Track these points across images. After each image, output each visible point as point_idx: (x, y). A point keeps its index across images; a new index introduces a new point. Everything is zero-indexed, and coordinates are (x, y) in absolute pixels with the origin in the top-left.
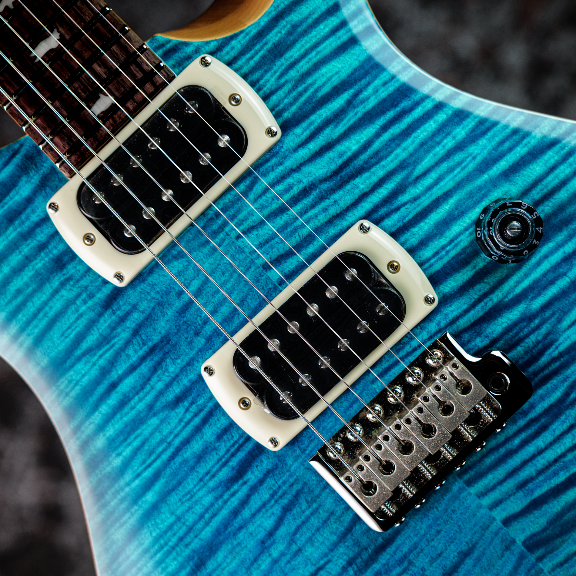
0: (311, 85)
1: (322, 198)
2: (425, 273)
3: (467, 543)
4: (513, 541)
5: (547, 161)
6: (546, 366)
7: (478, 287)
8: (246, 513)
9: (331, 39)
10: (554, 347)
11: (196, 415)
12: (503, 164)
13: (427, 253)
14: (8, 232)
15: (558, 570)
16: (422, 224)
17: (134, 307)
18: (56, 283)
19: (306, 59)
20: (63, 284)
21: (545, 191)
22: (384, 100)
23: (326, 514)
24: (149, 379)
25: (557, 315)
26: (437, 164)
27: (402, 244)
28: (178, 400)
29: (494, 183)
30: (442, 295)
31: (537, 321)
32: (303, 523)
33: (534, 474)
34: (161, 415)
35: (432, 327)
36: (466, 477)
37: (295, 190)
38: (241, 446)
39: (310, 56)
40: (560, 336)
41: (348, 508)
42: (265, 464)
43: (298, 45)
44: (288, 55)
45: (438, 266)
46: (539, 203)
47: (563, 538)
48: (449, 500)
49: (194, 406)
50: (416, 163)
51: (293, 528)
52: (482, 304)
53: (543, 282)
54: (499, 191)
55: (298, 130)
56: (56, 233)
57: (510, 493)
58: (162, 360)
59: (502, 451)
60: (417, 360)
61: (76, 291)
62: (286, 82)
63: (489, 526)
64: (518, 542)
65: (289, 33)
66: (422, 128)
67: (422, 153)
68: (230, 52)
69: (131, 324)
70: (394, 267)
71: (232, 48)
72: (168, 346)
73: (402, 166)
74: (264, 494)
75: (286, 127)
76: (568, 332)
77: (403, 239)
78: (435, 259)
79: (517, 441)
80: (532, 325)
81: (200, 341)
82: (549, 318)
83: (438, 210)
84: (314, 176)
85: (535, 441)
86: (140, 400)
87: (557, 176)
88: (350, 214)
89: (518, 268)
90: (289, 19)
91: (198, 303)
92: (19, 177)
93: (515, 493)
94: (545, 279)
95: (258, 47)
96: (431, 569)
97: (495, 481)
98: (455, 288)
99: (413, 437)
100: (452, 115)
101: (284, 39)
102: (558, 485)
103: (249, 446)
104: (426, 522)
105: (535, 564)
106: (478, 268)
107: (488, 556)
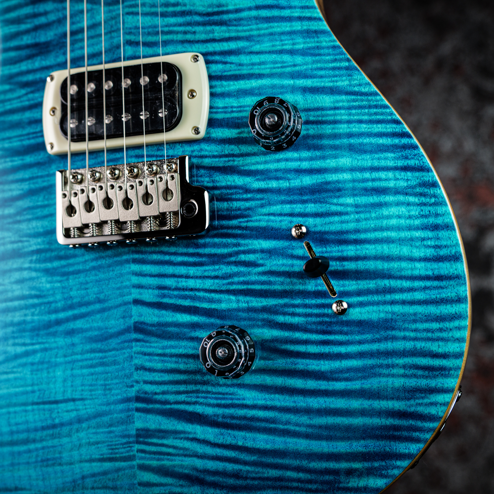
1: (189, 24)
2: (209, 115)
3: (105, 295)
4: (131, 316)
5: (337, 101)
6: (231, 228)
7: (233, 147)
8: (10, 177)
10: (246, 219)
11: (29, 100)
12: (309, 83)
13: (220, 103)
15: (141, 356)
16: (232, 83)
21: (320, 119)
24: (22, 61)
25: (264, 202)
26: (270, 52)
27: (211, 87)
28: (26, 85)
29: (294, 90)
30: (208, 136)
31: (249, 196)
32: (33, 208)
33: (173, 287)
34: (13, 87)
35: (188, 149)
36: (136, 256)
37: (179, 8)
38: (36, 137)
40: (255, 216)
42: (40, 157)
45: (220, 116)
46: (308, 123)
47: (159, 340)
48: (116, 262)
49: (31, 95)
50: (258, 42)
51: (26, 206)
52: (226, 159)
53: (272, 174)
54: (292, 96)
57: (152, 287)
58: (36, 55)
59: (167, 258)
63: (125, 296)
64: (132, 319)
66: (280, 24)
67: (266, 39)
69: (37, 22)
70: (193, 94)
72: (45, 49)
73: (248, 38)
74: (27, 174)
76: (262, 217)
77: (213, 83)
78: (222, 110)
79: (180, 259)
80: (245, 196)
82: (258, 199)
83: (247, 82)
84: (195, 8)
85: (190, 268)
86: (9, 69)
87: (335, 115)
88: (196, 45)
89: (264, 154)
93: (154, 289)
94: (275, 173)
96: (75, 292)
97: (148, 272)
98: (219, 137)
99: (116, 201)
100: (305, 30)
102: (181, 305)
103: (39, 140)
104: (94, 264)
105: (131, 341)
106: (242, 135)
107: (111, 313)
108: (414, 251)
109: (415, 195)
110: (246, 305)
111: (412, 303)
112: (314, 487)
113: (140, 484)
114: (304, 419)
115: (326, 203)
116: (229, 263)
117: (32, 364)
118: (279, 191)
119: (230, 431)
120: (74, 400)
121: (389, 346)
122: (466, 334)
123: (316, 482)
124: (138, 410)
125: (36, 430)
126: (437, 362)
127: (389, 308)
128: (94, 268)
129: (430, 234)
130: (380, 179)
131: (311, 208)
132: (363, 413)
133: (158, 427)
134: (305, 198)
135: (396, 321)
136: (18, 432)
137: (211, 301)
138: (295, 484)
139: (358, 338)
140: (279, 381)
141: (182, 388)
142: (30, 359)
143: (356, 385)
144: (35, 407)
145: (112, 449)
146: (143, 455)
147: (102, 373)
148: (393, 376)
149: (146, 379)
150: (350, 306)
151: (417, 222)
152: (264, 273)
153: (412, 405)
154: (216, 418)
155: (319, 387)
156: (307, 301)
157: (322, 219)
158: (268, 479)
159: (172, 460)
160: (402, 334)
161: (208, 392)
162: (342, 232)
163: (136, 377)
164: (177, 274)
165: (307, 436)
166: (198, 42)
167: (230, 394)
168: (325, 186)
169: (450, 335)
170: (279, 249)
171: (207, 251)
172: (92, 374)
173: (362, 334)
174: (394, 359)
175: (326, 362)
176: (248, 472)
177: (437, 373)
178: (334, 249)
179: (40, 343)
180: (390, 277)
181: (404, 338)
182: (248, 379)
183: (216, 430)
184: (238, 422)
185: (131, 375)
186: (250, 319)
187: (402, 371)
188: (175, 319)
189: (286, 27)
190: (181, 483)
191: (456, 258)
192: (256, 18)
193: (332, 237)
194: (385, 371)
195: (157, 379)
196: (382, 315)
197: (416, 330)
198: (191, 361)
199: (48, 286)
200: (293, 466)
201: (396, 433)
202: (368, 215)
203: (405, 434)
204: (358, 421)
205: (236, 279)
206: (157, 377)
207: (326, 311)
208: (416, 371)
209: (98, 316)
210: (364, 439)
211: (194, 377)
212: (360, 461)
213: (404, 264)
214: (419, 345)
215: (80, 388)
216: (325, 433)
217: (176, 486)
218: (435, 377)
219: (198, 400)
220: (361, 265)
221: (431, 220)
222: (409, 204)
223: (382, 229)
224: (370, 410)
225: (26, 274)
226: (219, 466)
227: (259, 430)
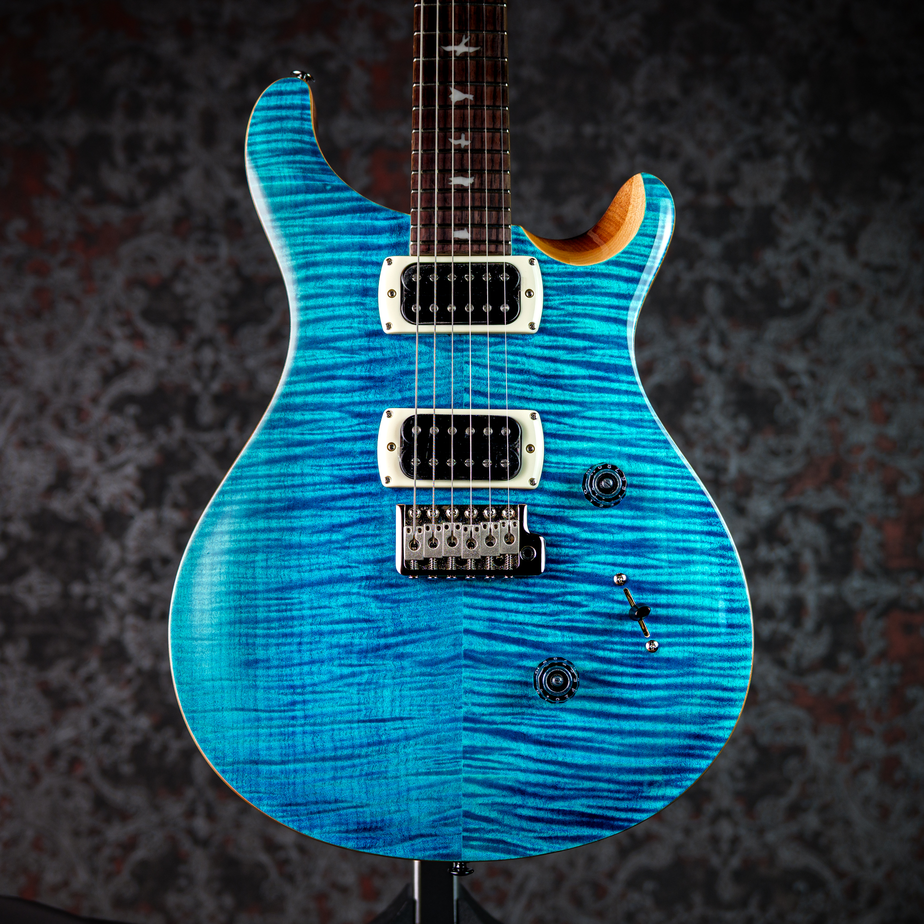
0: (574, 322)
1: (527, 382)
2: (543, 468)
3: (436, 623)
4: (461, 645)
5: (656, 470)
6: (560, 571)
7: (563, 499)
8: (339, 504)
9: (605, 309)
10: (573, 565)
11: (361, 431)
12: (633, 451)
13: (554, 458)
14: (354, 253)
15: (470, 680)
16: (565, 442)
17: (382, 349)
18: (354, 300)
19: (584, 307)
20: (357, 304)
21: (642, 483)
22: (603, 364)
23: (379, 542)
24: (355, 391)
25: (590, 551)
26: (601, 419)
27: (545, 443)
28: (358, 415)
29: (620, 455)
30: (541, 486)
31: (577, 544)
32: (363, 536)
33: (503, 620)
34: (343, 415)
35: (522, 497)
36: (468, 590)
37: (517, 366)
38: (369, 468)
39: (587, 308)
40: (582, 562)
41: (394, 549)
42: (372, 488)
43: (586, 297)
44: (576, 297)
45: (553, 470)
46: (632, 486)
47: (488, 667)
48: (448, 593)
49: (364, 426)
50: (590, 409)
51: (356, 533)
52: (558, 510)
53: (598, 528)
54: (619, 461)
55: (547, 338)
56: (378, 276)
57: (482, 618)
58: (370, 388)
59: (498, 593)
60: (499, 506)
61: (360, 313)
62: (563, 309)
63: (456, 625)
64: (463, 647)
65: (587, 287)
66: (609, 395)
67: (597, 407)
68: (548, 268)
69: (372, 355)
70: (530, 448)
71: (552, 268)
72: (380, 384)
73: (582, 404)
74: (358, 502)
75: (542, 331)
76: (587, 564)
77: (548, 440)
78: (555, 465)
79: (510, 595)
80: (573, 544)
81: (398, 396)
82: (584, 548)
83: (579, 443)
85: (519, 604)
86: (340, 397)
87: (654, 482)
88: (533, 403)
89: (592, 509)
90: (594, 280)
91: (416, 377)
92: (386, 231)
93: (484, 621)
94: (601, 527)
95: (565, 279)
96: (406, 619)
97: (480, 605)
98: (551, 489)
99: (460, 540)
100: (630, 403)
101: (582, 288)
102: (510, 637)
103: (373, 471)
104: (426, 594)
105: (460, 667)
106: (572, 490)
107: (441, 640)
108: (714, 603)
109: (717, 556)
110: (571, 640)
111: (710, 645)
112: (621, 796)
113: (464, 795)
114: (617, 739)
115: (645, 557)
116: (556, 603)
117: (359, 684)
118: (603, 543)
119: (551, 749)
120: (402, 719)
121: (690, 680)
122: (749, 672)
123: (623, 792)
124: (465, 729)
125: (361, 746)
126: (726, 695)
127: (691, 649)
128: (426, 598)
129: (727, 590)
130: (689, 541)
131: (631, 560)
132: (666, 734)
133: (485, 745)
134: (626, 551)
135: (697, 660)
136: (342, 748)
137: (539, 635)
138: (606, 794)
139: (665, 672)
140: (597, 706)
141: (508, 710)
142: (357, 680)
143: (661, 712)
144: (361, 724)
145: (439, 764)
146: (469, 769)
147: (431, 695)
148: (692, 704)
149: (475, 701)
150: (660, 645)
151: (717, 579)
152: (588, 613)
153: (705, 729)
154: (539, 737)
155: (631, 713)
156: (624, 640)
157: (640, 570)
158: (582, 789)
159: (496, 774)
160: (700, 670)
161: (533, 714)
162: (656, 583)
163: (464, 699)
164: (507, 608)
165: (619, 753)
166: (535, 400)
167: (553, 717)
168: (644, 543)
169: (738, 672)
170: (602, 593)
171: (537, 590)
172: (421, 696)
173: (670, 669)
174: (693, 691)
175: (638, 692)
176: (566, 783)
177: (726, 703)
178: (649, 597)
179: (367, 665)
180: (694, 623)
181: (703, 674)
182: (570, 704)
183: (539, 748)
184: (559, 741)
185: (460, 697)
186: (573, 652)
187: (699, 701)
188: (503, 649)
189: (615, 398)
190: (503, 794)
191: (745, 611)
192: (589, 387)
193: (648, 586)
194: (686, 701)
195: (485, 701)
196: (686, 655)
197: (711, 668)
198: (518, 686)
199: (378, 611)
200: (605, 778)
201: (691, 752)
202: (678, 570)
203: (697, 752)
204: (661, 741)
205: (562, 617)
206: (485, 700)
207: (640, 649)
208: (710, 701)
209: (429, 642)
210: (665, 756)
211: (520, 701)
212: (661, 774)
213: (705, 613)
214: (714, 680)
215: (408, 708)
216: (634, 751)
217: (499, 797)
218: (724, 706)
219: (523, 721)
220: (671, 612)
221: (728, 578)
222: (711, 564)
223: (689, 583)
224: (671, 733)
225: (354, 599)
226: (540, 778)
227: (577, 748)
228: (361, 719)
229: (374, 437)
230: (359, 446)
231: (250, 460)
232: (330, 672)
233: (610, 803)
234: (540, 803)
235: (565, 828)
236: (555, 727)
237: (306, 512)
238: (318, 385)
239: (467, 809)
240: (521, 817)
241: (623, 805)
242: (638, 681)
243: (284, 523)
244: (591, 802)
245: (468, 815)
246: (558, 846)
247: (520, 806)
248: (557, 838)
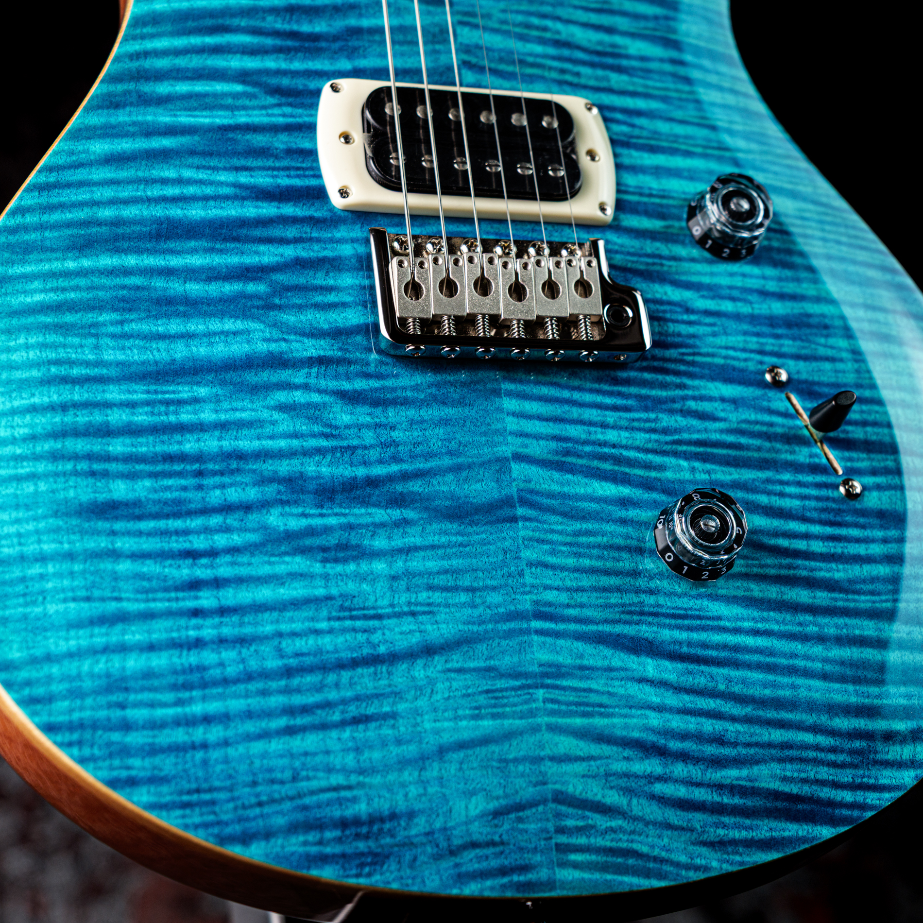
1: (568, 60)
2: (617, 193)
3: (460, 443)
4: (511, 481)
5: (803, 210)
6: (670, 360)
7: (658, 244)
8: (257, 233)
10: (691, 351)
13: (631, 180)
15: (535, 544)
16: (645, 155)
21: (784, 228)
24: (266, 52)
25: (716, 329)
27: (615, 155)
28: (277, 91)
30: (616, 223)
31: (692, 318)
32: (306, 288)
33: (582, 440)
34: (249, 89)
36: (510, 387)
37: (549, 35)
38: (305, 176)
40: (705, 347)
42: (313, 209)
45: (634, 198)
47: (565, 520)
48: (474, 391)
49: (289, 109)
50: (679, 107)
51: (291, 283)
52: (650, 261)
53: (724, 292)
57: (544, 436)
58: (297, 50)
59: (566, 394)
60: (552, 243)
63: (496, 446)
64: (514, 484)
70: (592, 155)
72: (312, 44)
74: (289, 232)
76: (715, 350)
77: (619, 150)
78: (635, 190)
79: (589, 398)
80: (685, 317)
81: (347, 65)
82: (706, 325)
83: (670, 158)
84: (575, 39)
85: (607, 413)
86: (240, 60)
87: (804, 227)
89: (709, 262)
93: (548, 440)
94: (728, 291)
96: (402, 434)
97: (536, 413)
98: (635, 227)
102: (598, 469)
103: (313, 182)
106: (670, 230)
107: (472, 472)
114: (818, 650)
115: (810, 342)
116: (672, 412)
117: (324, 549)
118: (737, 317)
119: (703, 668)
120: (413, 614)
123: (842, 751)
124: (539, 632)
130: (879, 322)
131: (788, 346)
134: (779, 331)
137: (648, 466)
138: (812, 754)
140: (772, 592)
141: (614, 598)
142: (318, 541)
144: (335, 624)
145: (496, 698)
146: (556, 707)
149: (549, 582)
150: (864, 488)
152: (730, 431)
154: (677, 647)
157: (808, 363)
158: (770, 745)
159: (607, 716)
162: (838, 385)
163: (529, 578)
164: (587, 420)
165: (825, 677)
166: (585, 87)
167: (696, 610)
168: (805, 319)
170: (748, 399)
171: (634, 390)
173: (888, 528)
175: (841, 567)
176: (738, 733)
179: (336, 515)
182: (724, 587)
183: (680, 666)
184: (714, 653)
185: (521, 574)
188: (589, 490)
190: (625, 754)
192: (673, 75)
193: (825, 390)
195: (568, 582)
199: (347, 419)
200: (807, 723)
205: (686, 437)
206: (568, 580)
207: (830, 493)
209: (449, 476)
210: (904, 684)
211: (632, 582)
212: (902, 719)
216: (849, 672)
217: (618, 760)
219: (643, 618)
225: (299, 396)
226: (692, 724)
227: (749, 666)
228: (334, 614)
229: (311, 128)
230: (281, 141)
231: (74, 158)
232: (264, 528)
233: (824, 773)
234: (695, 772)
235: (748, 822)
236: (704, 629)
237: (192, 244)
238: (196, 40)
239: (558, 787)
240: (663, 800)
241: (845, 776)
242: (837, 548)
243: (150, 261)
244: (790, 770)
245: (560, 798)
246: (738, 858)
247: (661, 779)
248: (734, 842)
